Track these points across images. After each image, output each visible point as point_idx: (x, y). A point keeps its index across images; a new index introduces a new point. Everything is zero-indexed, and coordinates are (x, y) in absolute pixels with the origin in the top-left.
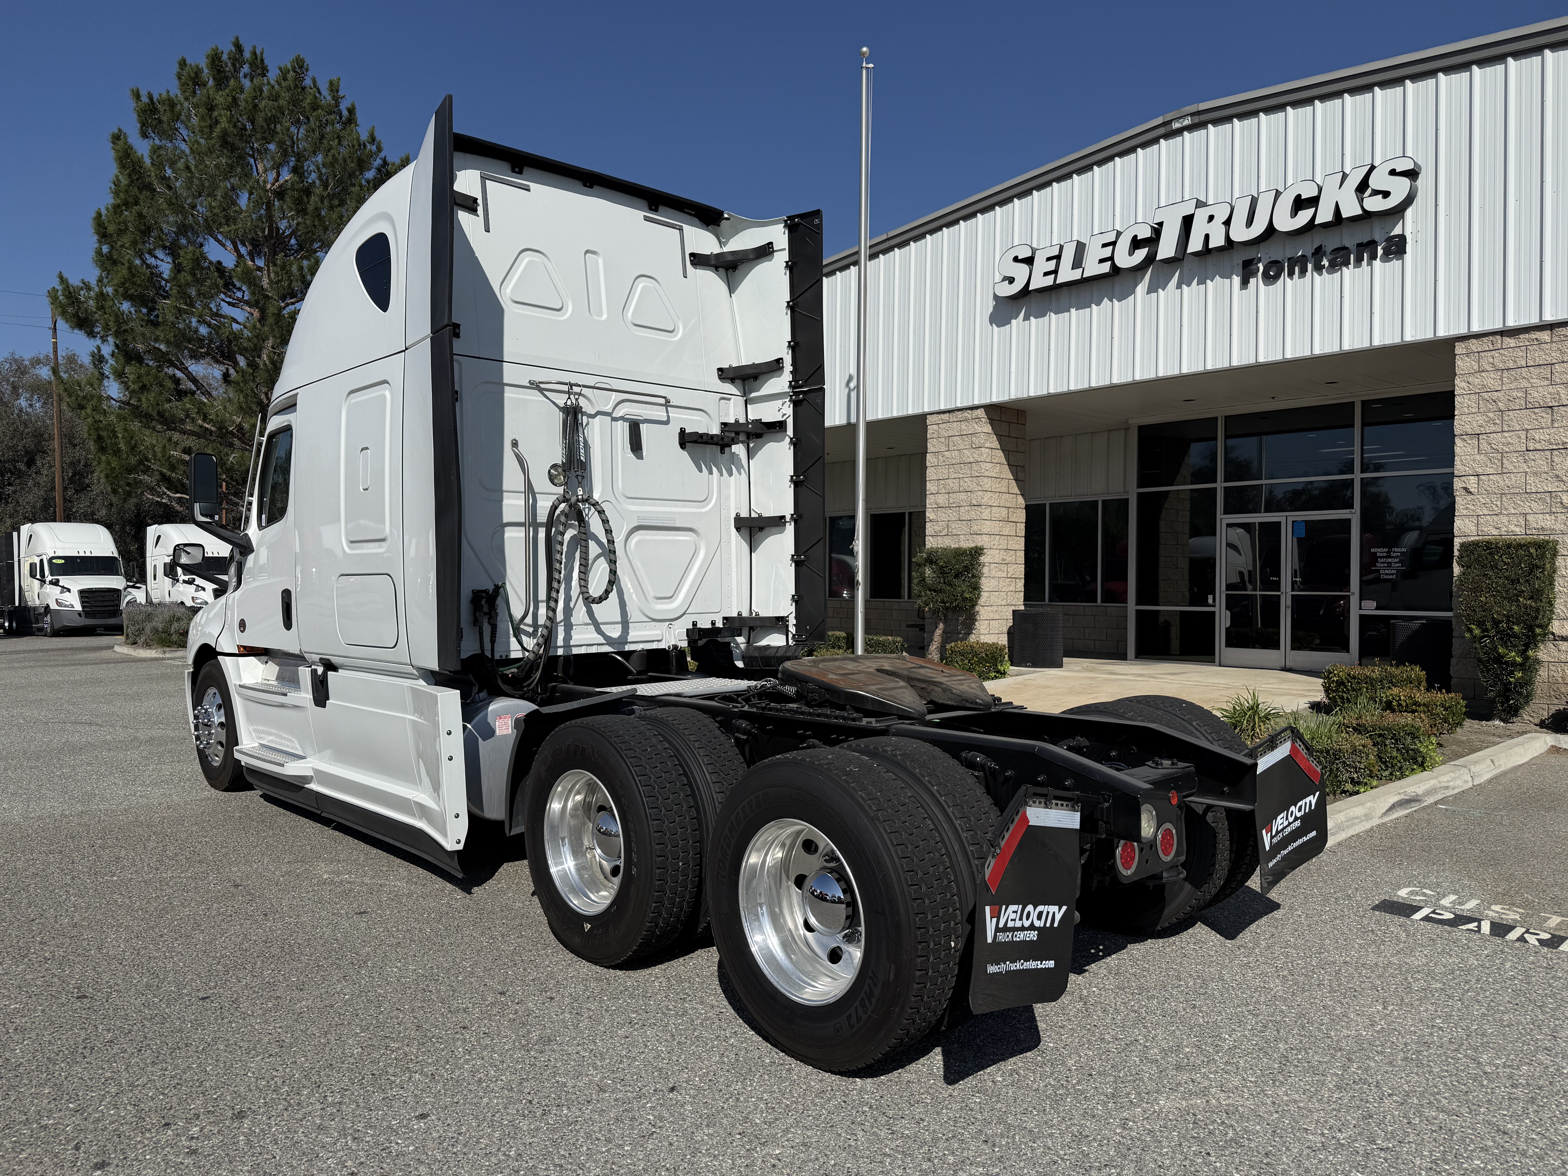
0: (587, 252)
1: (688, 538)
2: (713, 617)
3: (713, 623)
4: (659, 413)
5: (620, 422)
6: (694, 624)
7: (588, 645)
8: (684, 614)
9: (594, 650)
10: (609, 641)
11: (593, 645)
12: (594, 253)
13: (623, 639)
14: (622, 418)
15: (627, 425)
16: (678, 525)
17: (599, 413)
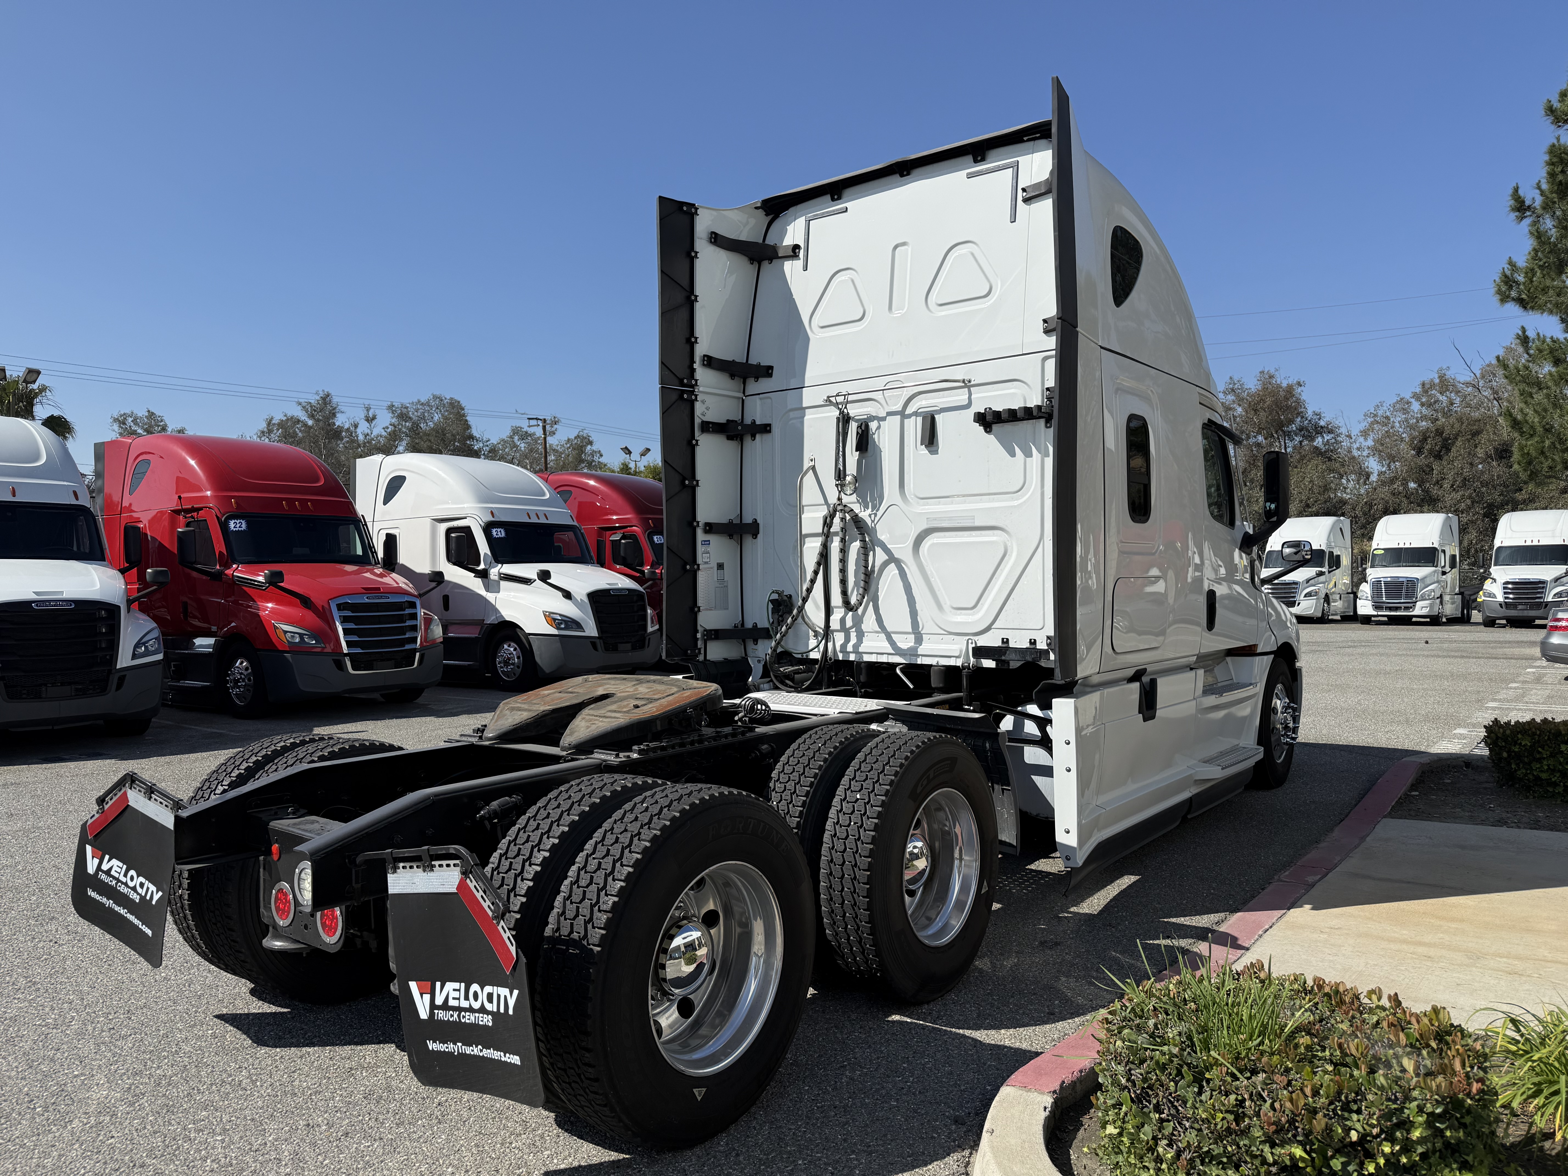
0: (896, 247)
1: (994, 539)
2: (1033, 635)
3: (1033, 642)
4: (960, 397)
5: (913, 418)
6: (1005, 641)
7: (878, 653)
8: (988, 629)
9: (884, 659)
10: (898, 651)
11: (883, 654)
12: (904, 244)
13: (913, 652)
14: (916, 414)
15: (920, 420)
16: (977, 523)
17: (890, 414)
